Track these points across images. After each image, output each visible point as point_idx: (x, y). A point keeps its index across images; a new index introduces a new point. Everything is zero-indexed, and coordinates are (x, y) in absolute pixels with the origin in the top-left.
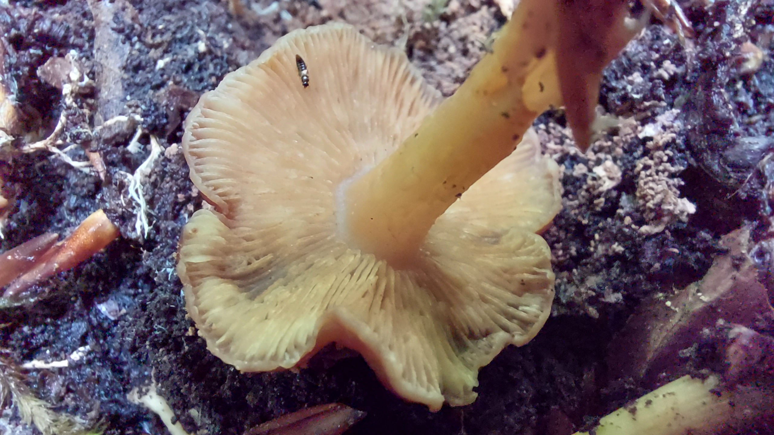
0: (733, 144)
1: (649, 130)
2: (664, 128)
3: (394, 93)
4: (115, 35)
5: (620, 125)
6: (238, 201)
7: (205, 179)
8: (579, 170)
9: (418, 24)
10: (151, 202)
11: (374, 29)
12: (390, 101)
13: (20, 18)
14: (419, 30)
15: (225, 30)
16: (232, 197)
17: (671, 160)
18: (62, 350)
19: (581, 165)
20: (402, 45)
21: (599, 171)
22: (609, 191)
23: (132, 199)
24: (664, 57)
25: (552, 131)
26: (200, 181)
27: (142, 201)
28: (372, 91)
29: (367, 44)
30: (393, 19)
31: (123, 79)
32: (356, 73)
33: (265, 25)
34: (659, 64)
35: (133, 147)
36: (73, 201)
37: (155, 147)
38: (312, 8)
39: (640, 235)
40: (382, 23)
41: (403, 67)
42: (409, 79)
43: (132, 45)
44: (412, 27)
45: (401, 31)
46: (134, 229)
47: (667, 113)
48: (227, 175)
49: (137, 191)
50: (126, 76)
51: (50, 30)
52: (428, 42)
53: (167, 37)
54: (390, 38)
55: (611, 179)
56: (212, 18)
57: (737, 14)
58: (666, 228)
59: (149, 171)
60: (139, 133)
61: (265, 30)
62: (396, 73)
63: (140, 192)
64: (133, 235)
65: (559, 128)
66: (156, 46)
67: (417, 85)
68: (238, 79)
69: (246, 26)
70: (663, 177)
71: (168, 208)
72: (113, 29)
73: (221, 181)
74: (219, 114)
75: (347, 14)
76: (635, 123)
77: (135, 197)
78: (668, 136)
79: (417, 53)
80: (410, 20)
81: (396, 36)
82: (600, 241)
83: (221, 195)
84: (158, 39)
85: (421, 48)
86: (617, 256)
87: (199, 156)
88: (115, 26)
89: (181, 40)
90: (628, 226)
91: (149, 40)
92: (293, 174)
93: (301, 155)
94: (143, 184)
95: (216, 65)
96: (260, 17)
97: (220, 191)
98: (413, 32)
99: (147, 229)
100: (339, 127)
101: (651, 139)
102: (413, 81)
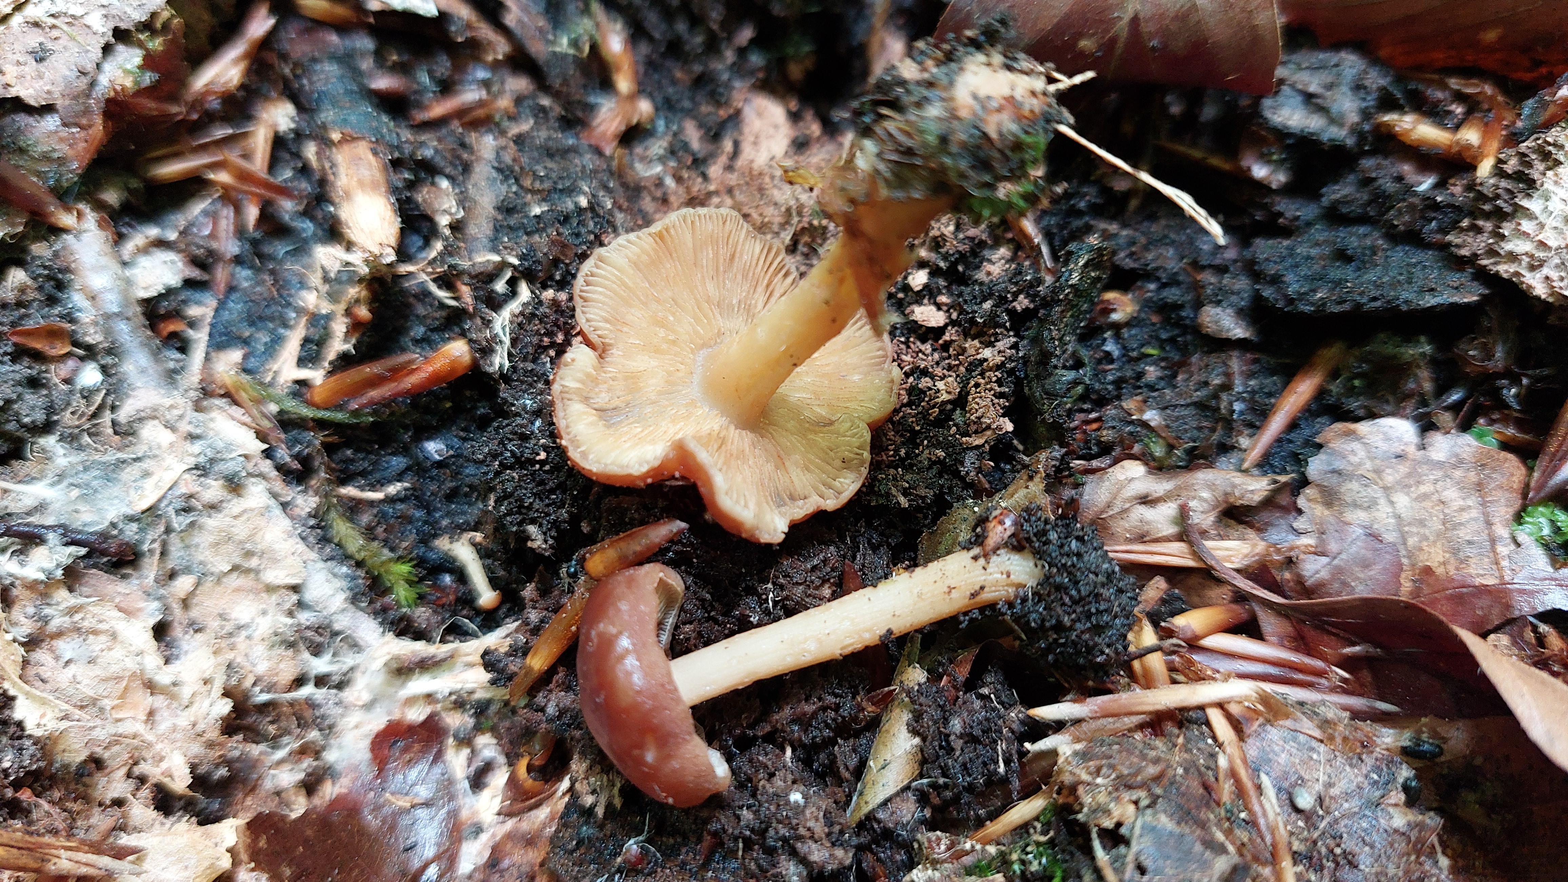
0: (1051, 375)
1: (987, 353)
2: (999, 352)
3: (766, 282)
4: (494, 174)
5: (967, 345)
6: (610, 345)
7: (588, 320)
8: (925, 382)
9: (806, 219)
10: (514, 342)
11: (761, 215)
12: (761, 289)
13: (406, 142)
14: (806, 226)
15: (606, 188)
16: (607, 341)
17: (999, 382)
18: (378, 482)
19: (927, 379)
20: (787, 236)
21: (940, 385)
22: (944, 403)
23: (496, 335)
24: (1019, 292)
25: (912, 346)
26: (584, 321)
27: (507, 341)
28: (745, 277)
29: (748, 232)
30: (783, 209)
31: (495, 219)
32: (733, 257)
33: (645, 188)
34: (1016, 295)
35: (500, 286)
36: (419, 331)
37: (525, 292)
38: (700, 180)
39: (961, 444)
40: (770, 211)
41: (779, 259)
42: (783, 272)
43: (509, 186)
44: (800, 222)
45: (787, 223)
46: (492, 365)
47: (1006, 341)
48: (607, 321)
49: (503, 328)
50: (500, 217)
51: (433, 158)
52: (813, 241)
53: (547, 185)
54: (776, 228)
55: (949, 393)
56: (595, 172)
57: (1077, 265)
58: (986, 442)
59: (517, 311)
60: (508, 274)
61: (645, 194)
62: (771, 264)
63: (507, 329)
64: (491, 370)
65: (918, 343)
66: (533, 192)
67: (790, 279)
68: (629, 241)
69: (625, 185)
70: (989, 394)
71: (530, 350)
72: (494, 167)
73: (601, 324)
74: (609, 268)
75: (737, 192)
76: (978, 345)
77: (501, 334)
78: (999, 359)
79: (801, 248)
80: (800, 214)
81: (783, 226)
82: (928, 446)
83: (599, 336)
84: (537, 185)
85: (806, 244)
86: (939, 461)
87: (585, 300)
88: (496, 165)
89: (561, 191)
90: (953, 436)
91: (527, 182)
92: (662, 333)
93: (671, 318)
94: (511, 322)
95: (596, 224)
96: (641, 179)
97: (599, 332)
98: (801, 226)
99: (507, 364)
100: (708, 300)
101: (986, 360)
102: (786, 275)
